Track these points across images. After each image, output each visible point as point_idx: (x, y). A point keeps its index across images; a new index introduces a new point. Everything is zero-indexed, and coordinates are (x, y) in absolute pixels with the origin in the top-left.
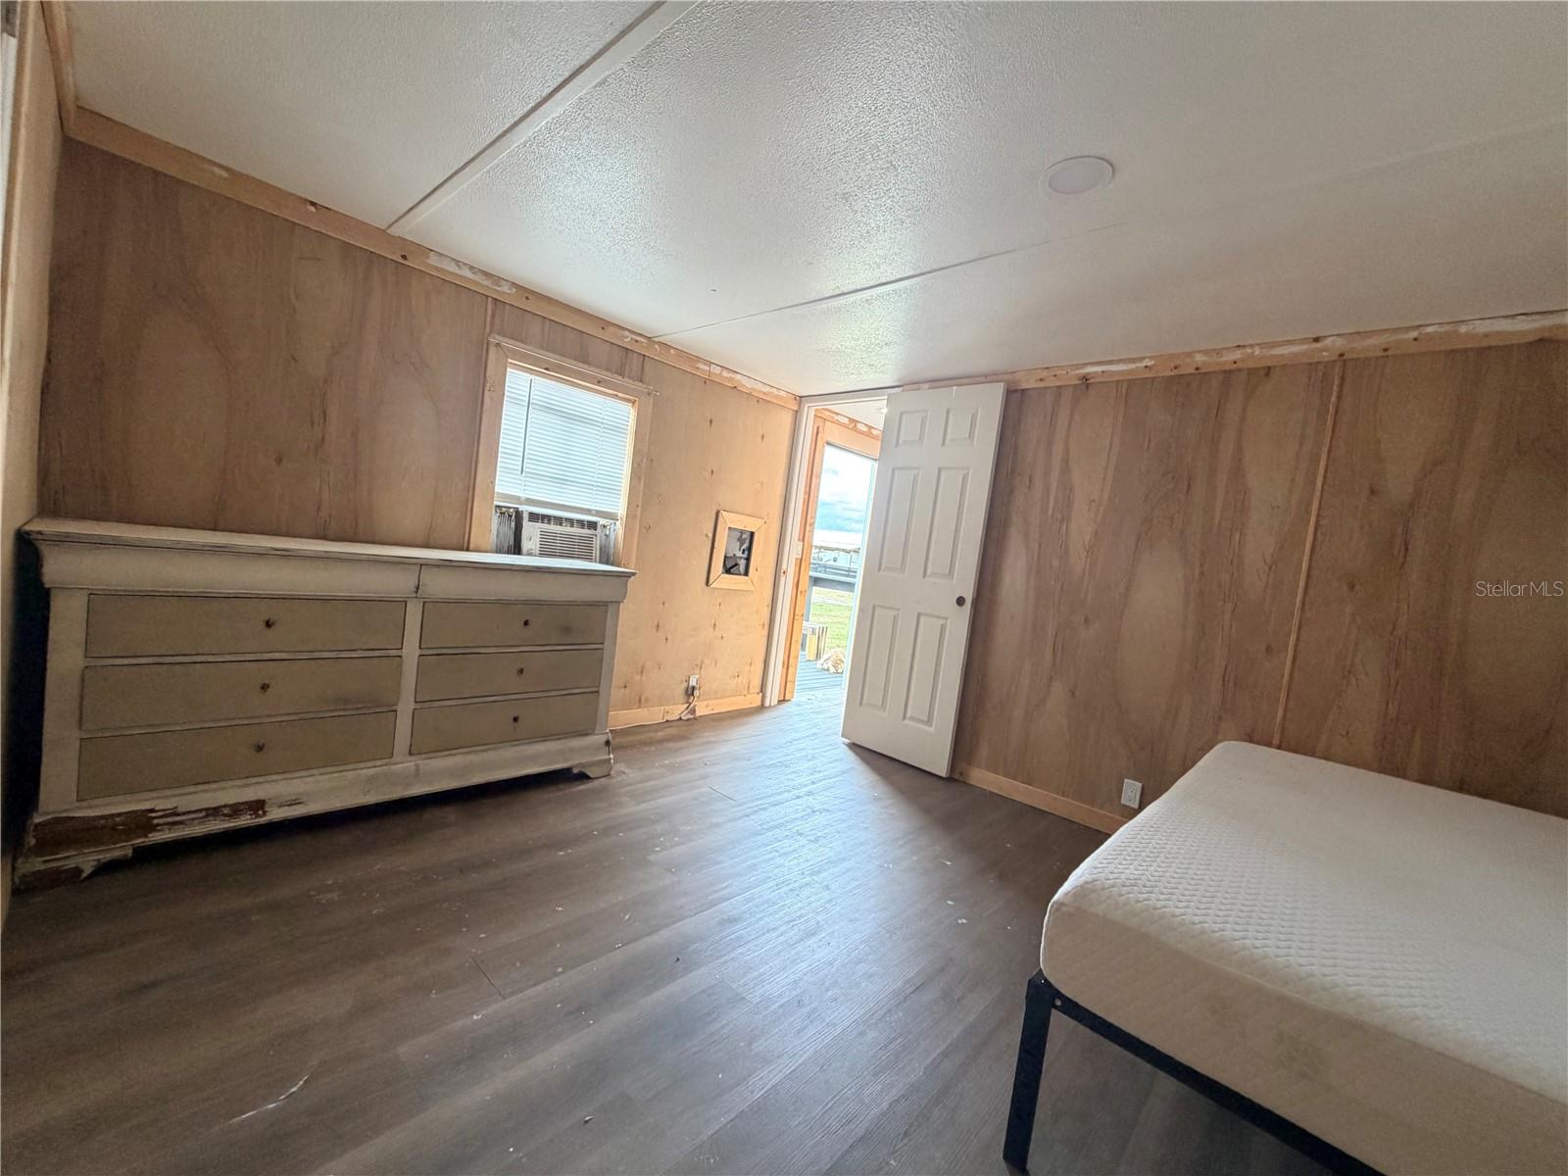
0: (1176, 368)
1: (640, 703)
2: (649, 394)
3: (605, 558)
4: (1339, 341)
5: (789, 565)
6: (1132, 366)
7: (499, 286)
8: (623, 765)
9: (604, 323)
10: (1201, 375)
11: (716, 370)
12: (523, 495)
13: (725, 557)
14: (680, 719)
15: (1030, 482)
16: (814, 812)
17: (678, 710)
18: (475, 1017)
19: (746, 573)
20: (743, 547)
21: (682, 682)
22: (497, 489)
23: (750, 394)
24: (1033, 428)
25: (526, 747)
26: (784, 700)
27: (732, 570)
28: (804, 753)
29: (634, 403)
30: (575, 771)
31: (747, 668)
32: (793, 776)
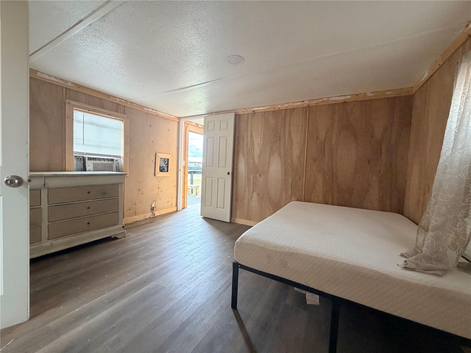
0: (274, 108)
1: (135, 214)
2: (128, 118)
3: (118, 169)
4: (307, 102)
5: (181, 167)
6: (265, 108)
7: (67, 84)
8: (130, 233)
9: (109, 96)
10: (280, 110)
11: (151, 110)
12: (85, 152)
13: (160, 167)
14: (150, 217)
15: (243, 139)
16: (190, 237)
17: (149, 215)
18: (76, 310)
19: (167, 171)
20: (166, 163)
21: (150, 206)
22: (74, 150)
23: (163, 117)
24: (243, 125)
25: (93, 232)
26: (184, 208)
27: (162, 171)
28: (189, 222)
29: (123, 121)
30: (112, 237)
31: (171, 200)
32: (185, 228)
